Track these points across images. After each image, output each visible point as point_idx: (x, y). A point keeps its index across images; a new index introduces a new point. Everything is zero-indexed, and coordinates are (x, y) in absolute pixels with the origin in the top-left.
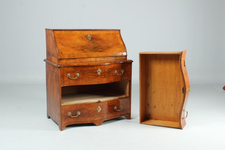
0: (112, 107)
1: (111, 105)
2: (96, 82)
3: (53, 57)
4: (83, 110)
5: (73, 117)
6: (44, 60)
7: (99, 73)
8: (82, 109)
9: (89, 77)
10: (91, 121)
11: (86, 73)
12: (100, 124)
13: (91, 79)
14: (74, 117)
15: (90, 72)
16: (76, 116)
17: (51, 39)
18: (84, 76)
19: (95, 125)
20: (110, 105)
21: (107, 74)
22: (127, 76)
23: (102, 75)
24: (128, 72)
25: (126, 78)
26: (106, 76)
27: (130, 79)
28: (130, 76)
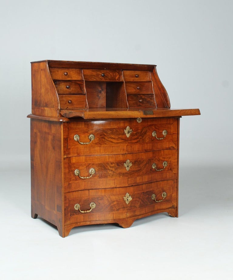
0: (148, 196)
1: (147, 192)
2: (124, 150)
3: (46, 108)
4: (101, 200)
5: (83, 212)
6: (28, 117)
7: (128, 135)
8: (99, 198)
9: (112, 142)
10: (114, 220)
11: (106, 134)
12: (129, 225)
13: (114, 145)
14: (85, 212)
15: (112, 133)
16: (88, 211)
17: (43, 76)
18: (104, 139)
19: (121, 227)
20: (145, 191)
21: (141, 137)
22: (171, 141)
23: (133, 138)
24: (174, 135)
25: (171, 146)
26: (139, 141)
27: (177, 147)
28: (177, 142)
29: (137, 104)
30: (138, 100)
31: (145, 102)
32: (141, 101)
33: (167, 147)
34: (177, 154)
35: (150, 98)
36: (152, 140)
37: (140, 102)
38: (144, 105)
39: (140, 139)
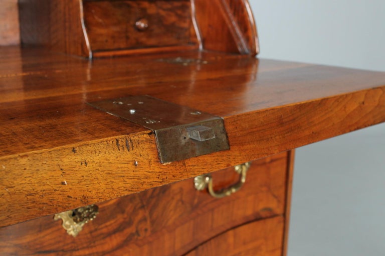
21: (147, 214)
22: (264, 189)
23: (105, 230)
24: (275, 163)
25: (261, 206)
26: (137, 232)
27: (282, 207)
28: (282, 191)
29: (128, 38)
30: (132, 23)
31: (156, 29)
32: (142, 24)
33: (249, 212)
34: (280, 233)
35: (177, 15)
36: (194, 208)
37: (139, 30)
38: (153, 41)
39: (140, 222)
